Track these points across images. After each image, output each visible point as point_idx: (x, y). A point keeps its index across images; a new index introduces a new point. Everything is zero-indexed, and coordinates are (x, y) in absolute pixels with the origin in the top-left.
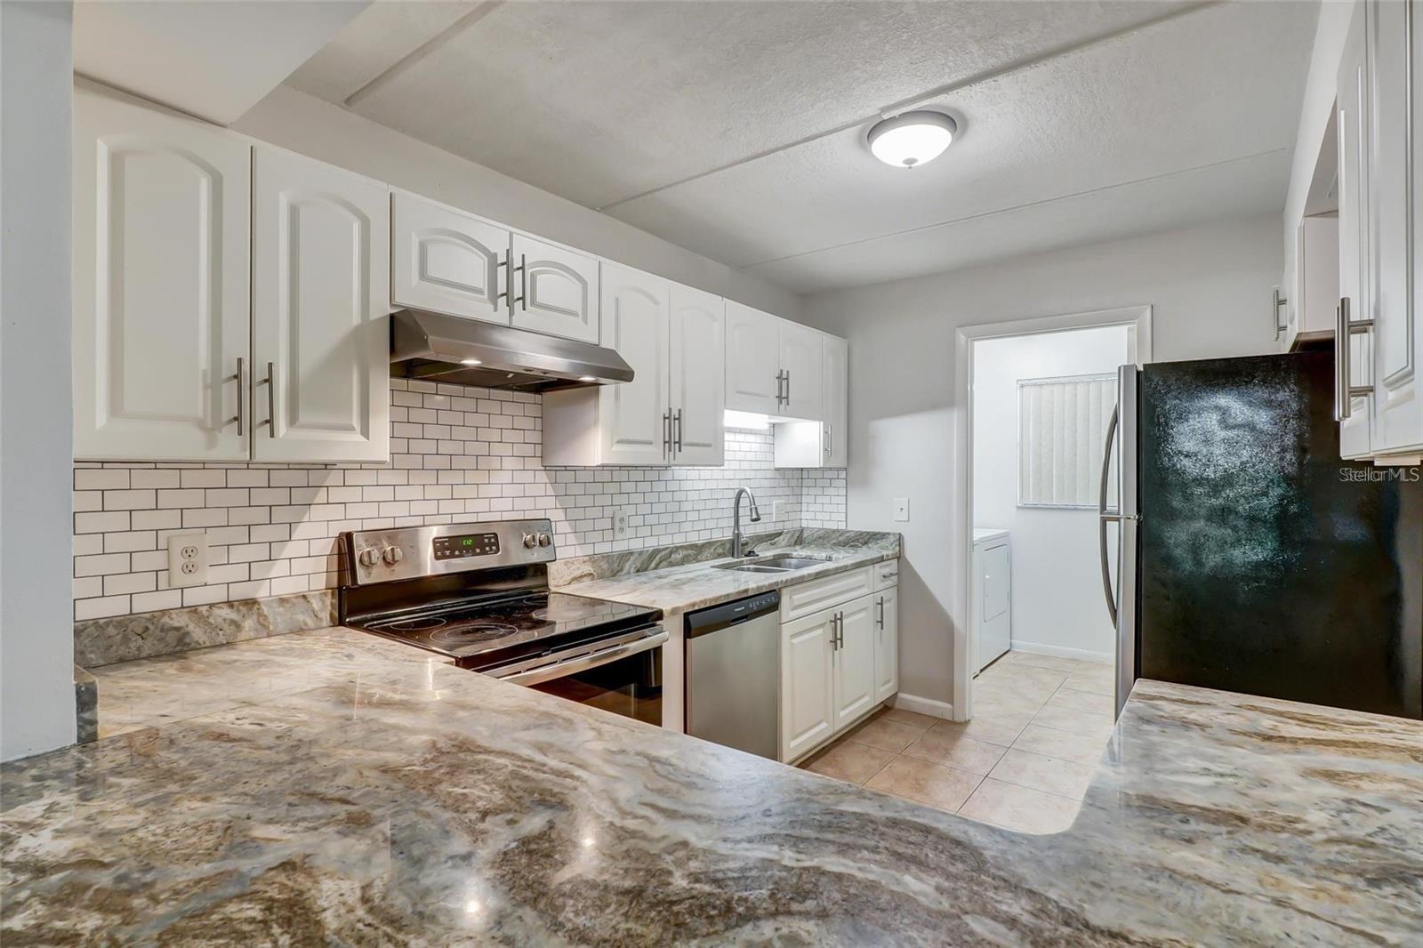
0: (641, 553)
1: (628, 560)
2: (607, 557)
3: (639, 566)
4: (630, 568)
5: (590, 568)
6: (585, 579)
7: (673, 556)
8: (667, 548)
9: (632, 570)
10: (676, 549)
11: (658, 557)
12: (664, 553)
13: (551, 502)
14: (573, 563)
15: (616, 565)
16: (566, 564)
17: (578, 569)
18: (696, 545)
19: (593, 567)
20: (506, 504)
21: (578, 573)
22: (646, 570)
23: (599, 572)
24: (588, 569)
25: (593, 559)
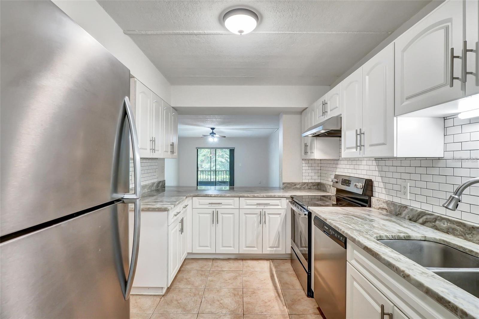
0: (412, 210)
1: (404, 210)
2: (393, 204)
3: (411, 217)
4: (406, 215)
5: (386, 206)
6: (384, 210)
7: (437, 222)
8: (432, 215)
9: (407, 217)
10: (442, 219)
11: (425, 217)
12: (429, 217)
13: (377, 173)
14: (379, 201)
15: (398, 210)
16: (377, 200)
17: (382, 204)
18: (464, 225)
19: (387, 206)
20: (364, 172)
21: (381, 206)
22: (415, 221)
23: (390, 210)
24: (385, 206)
25: (387, 203)
